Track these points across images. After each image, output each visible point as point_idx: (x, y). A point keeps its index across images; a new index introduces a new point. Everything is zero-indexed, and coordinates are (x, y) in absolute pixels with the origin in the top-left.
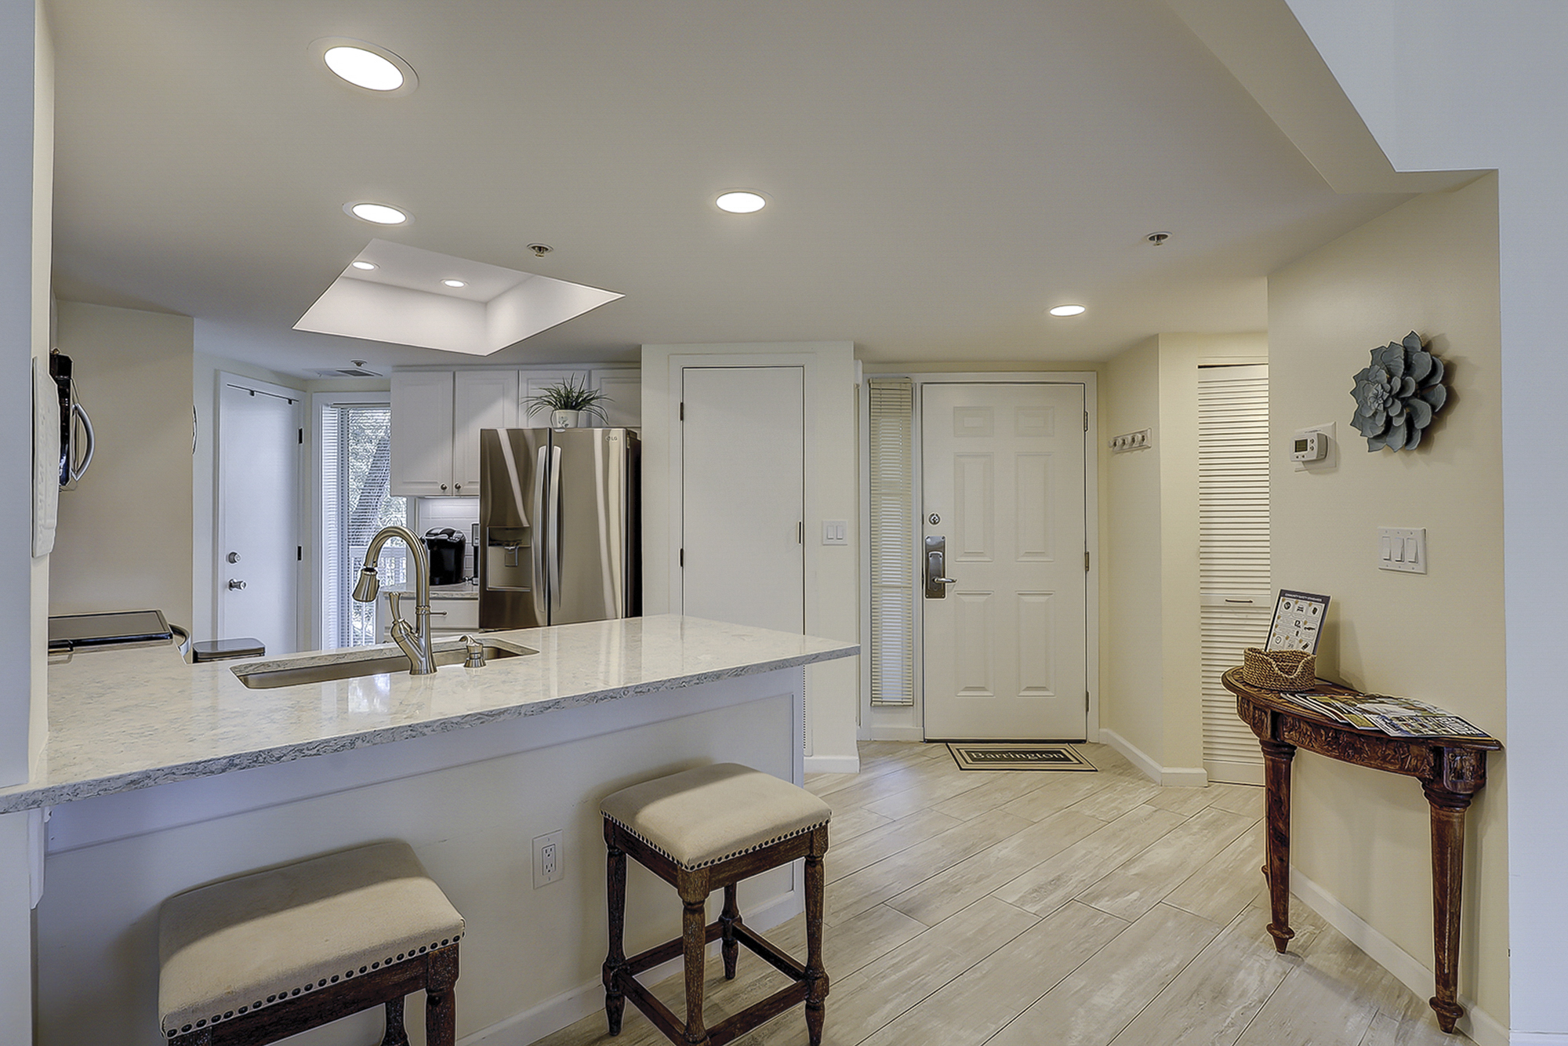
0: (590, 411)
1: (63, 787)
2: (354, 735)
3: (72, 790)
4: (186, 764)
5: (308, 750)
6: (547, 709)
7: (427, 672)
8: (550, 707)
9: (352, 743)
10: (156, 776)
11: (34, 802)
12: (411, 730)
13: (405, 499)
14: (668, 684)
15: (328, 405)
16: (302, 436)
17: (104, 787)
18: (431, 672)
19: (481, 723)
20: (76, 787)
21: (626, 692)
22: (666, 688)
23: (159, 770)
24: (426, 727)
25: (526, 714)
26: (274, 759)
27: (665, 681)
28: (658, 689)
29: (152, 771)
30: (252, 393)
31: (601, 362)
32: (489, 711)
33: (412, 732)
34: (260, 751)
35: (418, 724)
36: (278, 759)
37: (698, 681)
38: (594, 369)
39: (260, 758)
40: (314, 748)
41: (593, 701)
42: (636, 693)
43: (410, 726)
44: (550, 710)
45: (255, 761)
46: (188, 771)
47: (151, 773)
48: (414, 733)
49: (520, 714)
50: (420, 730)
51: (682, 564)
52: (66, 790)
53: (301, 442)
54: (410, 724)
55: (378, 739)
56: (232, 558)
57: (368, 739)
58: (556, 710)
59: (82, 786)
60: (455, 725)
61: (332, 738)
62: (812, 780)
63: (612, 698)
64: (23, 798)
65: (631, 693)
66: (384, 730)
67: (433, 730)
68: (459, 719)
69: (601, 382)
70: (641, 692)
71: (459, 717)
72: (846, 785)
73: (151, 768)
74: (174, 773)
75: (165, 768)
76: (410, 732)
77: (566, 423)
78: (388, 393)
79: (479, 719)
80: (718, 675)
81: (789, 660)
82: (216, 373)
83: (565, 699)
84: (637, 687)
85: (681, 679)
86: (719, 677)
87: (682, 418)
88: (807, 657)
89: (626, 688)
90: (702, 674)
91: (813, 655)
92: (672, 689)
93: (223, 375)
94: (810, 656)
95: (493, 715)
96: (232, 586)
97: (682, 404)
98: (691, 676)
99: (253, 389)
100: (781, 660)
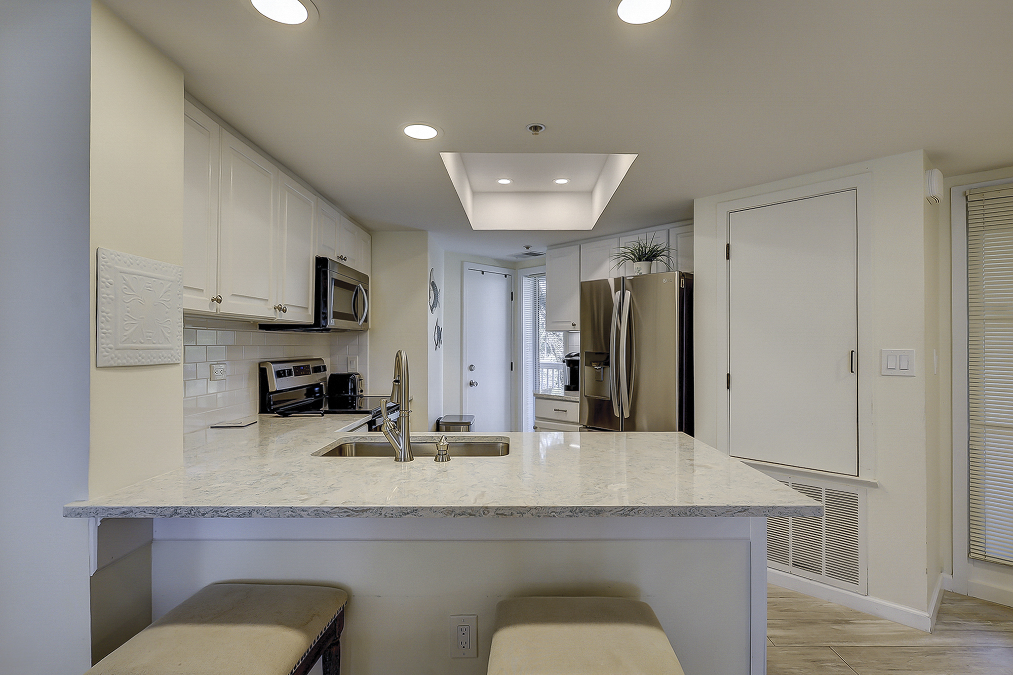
0: (657, 260)
1: (91, 508)
2: (251, 507)
3: (95, 510)
4: (151, 507)
5: (221, 512)
6: (405, 514)
7: (401, 461)
8: (408, 513)
9: (250, 513)
10: (136, 512)
11: (78, 514)
12: (292, 511)
13: (562, 333)
15: (526, 276)
16: (513, 296)
17: (110, 512)
18: (404, 461)
19: (347, 516)
20: (97, 509)
21: (486, 512)
22: (532, 515)
23: (137, 508)
24: (303, 510)
25: (386, 516)
26: (200, 514)
27: (531, 508)
28: (522, 514)
29: (134, 508)
31: (675, 222)
32: (354, 507)
33: (292, 513)
34: (192, 507)
35: (296, 507)
36: (203, 515)
37: (571, 514)
38: (671, 228)
39: (192, 512)
40: (225, 512)
41: (451, 514)
42: (497, 514)
43: (291, 508)
44: (407, 516)
45: (188, 513)
46: (152, 512)
47: (133, 509)
48: (294, 514)
50: (299, 512)
51: (728, 388)
52: (92, 510)
53: (512, 300)
54: (291, 506)
55: (268, 514)
56: (471, 368)
57: (260, 512)
58: (414, 516)
59: (100, 509)
60: (325, 514)
61: (236, 507)
62: (862, 622)
63: (470, 515)
64: (74, 510)
65: (492, 513)
66: (272, 508)
67: (308, 515)
68: (329, 510)
69: (677, 238)
70: (502, 514)
71: (329, 507)
72: (905, 643)
73: (134, 506)
74: (145, 512)
75: (140, 507)
76: (290, 513)
77: (640, 272)
78: (544, 266)
79: (345, 512)
81: (699, 507)
82: (462, 263)
83: (423, 509)
84: (498, 508)
85: (550, 508)
86: (599, 513)
87: (728, 258)
88: (729, 508)
89: (487, 508)
90: (577, 507)
91: (739, 507)
92: (539, 516)
93: (465, 264)
94: (734, 508)
95: (357, 511)
96: (471, 384)
97: (728, 246)
98: (562, 507)
99: (483, 270)
100: (687, 507)
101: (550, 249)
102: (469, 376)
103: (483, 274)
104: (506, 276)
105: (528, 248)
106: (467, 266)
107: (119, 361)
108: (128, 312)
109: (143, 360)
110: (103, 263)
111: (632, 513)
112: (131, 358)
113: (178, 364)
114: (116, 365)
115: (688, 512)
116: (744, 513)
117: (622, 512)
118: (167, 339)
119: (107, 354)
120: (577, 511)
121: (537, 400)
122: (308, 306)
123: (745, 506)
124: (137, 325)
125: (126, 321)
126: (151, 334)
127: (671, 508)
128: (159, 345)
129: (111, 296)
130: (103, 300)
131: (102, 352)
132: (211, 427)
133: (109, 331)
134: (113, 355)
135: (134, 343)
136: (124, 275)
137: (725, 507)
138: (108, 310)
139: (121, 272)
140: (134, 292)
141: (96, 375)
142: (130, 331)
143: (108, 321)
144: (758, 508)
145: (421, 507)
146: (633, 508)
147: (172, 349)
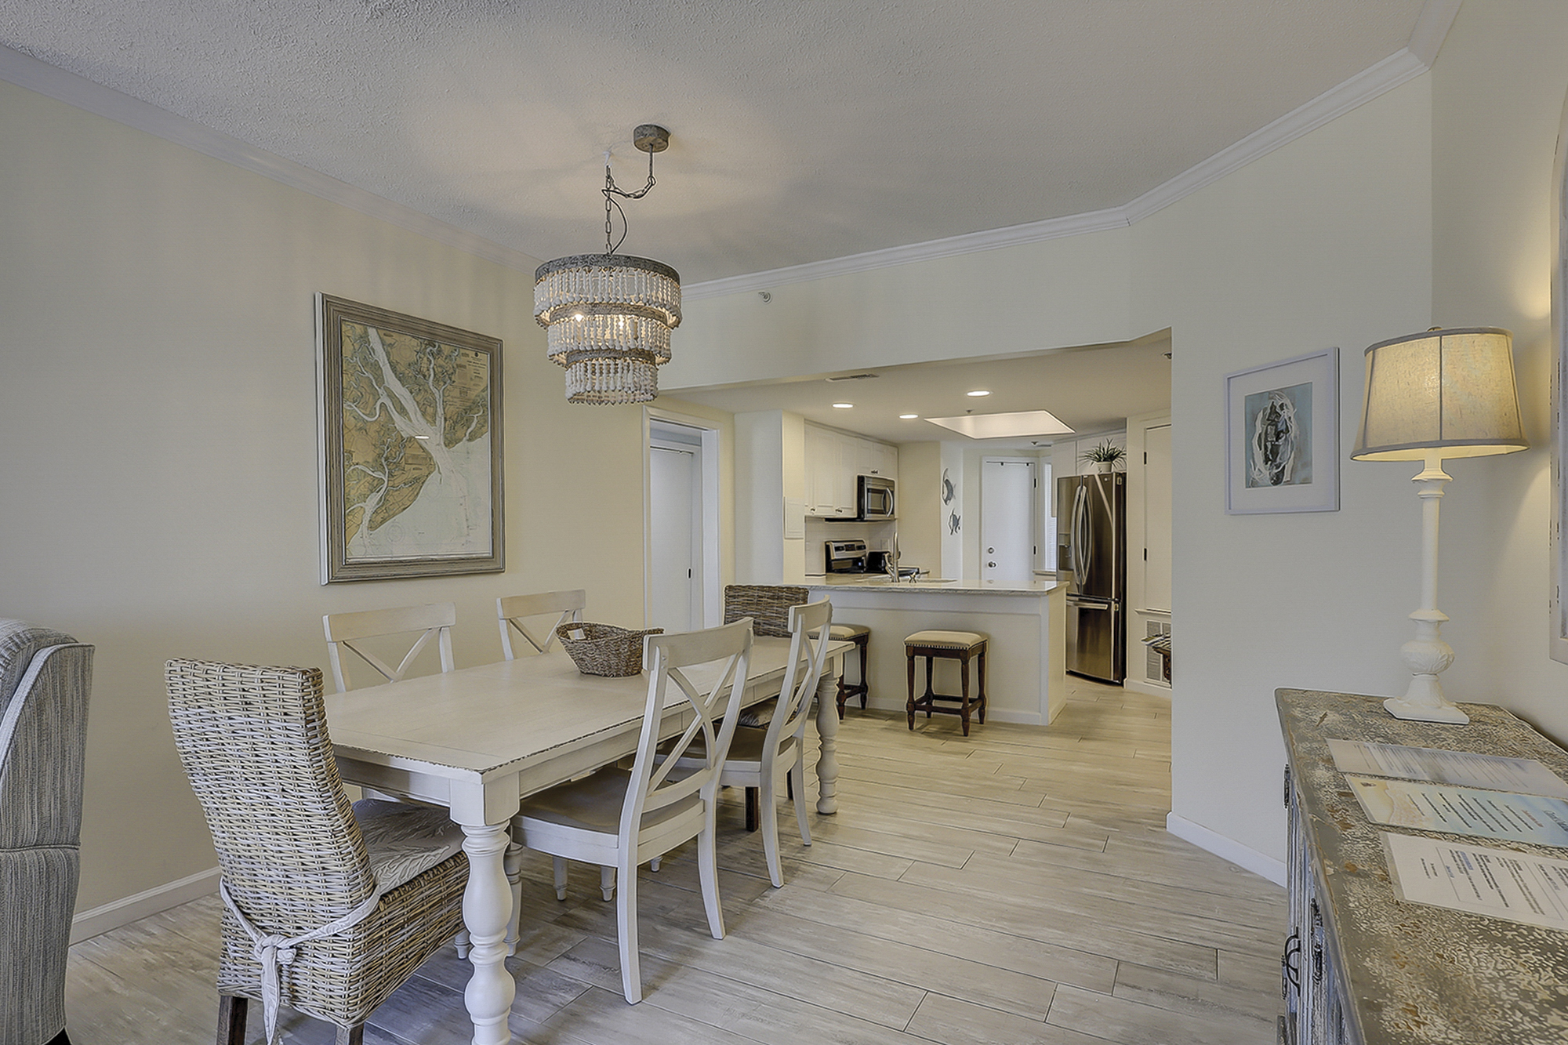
15: (1048, 464)
16: (1036, 485)
30: (1002, 464)
51: (1145, 559)
77: (1100, 470)
82: (982, 457)
87: (1144, 462)
96: (991, 565)
97: (1145, 454)
99: (1003, 462)
102: (990, 558)
104: (1028, 465)
105: (1035, 443)
109: (795, 536)
113: (804, 538)
122: (853, 506)
128: (799, 531)
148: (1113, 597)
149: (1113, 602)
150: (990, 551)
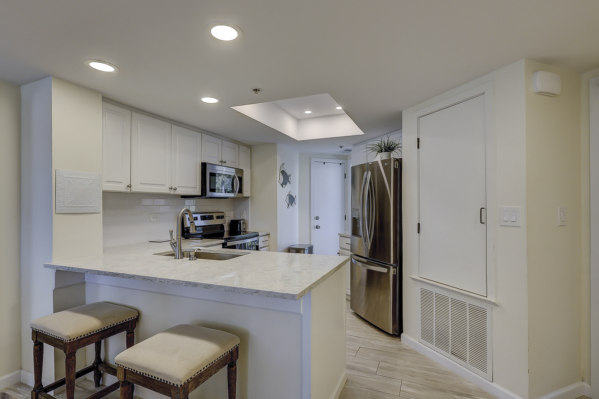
1: (53, 265)
7: (176, 258)
8: (131, 277)
11: (49, 267)
14: (172, 282)
18: (178, 259)
21: (156, 280)
24: (101, 272)
27: (171, 280)
28: (168, 282)
37: (186, 285)
49: (123, 276)
51: (419, 232)
53: (345, 178)
65: (158, 281)
70: (161, 281)
79: (113, 274)
80: (196, 285)
81: (237, 288)
82: (310, 159)
83: (136, 276)
84: (160, 279)
85: (178, 281)
86: (196, 286)
87: (418, 147)
88: (250, 290)
89: (156, 278)
90: (188, 282)
91: (255, 290)
92: (174, 284)
93: (312, 159)
94: (252, 290)
95: (116, 275)
96: (317, 227)
97: (418, 139)
98: (182, 281)
99: (325, 162)
100: (232, 287)
101: (354, 147)
102: (317, 223)
103: (324, 164)
104: (341, 164)
105: (341, 147)
106: (313, 160)
107: (66, 211)
108: (70, 193)
109: (79, 211)
110: (58, 175)
111: (209, 287)
112: (72, 210)
113: (100, 213)
114: (65, 213)
115: (232, 290)
116: (257, 293)
117: (205, 286)
118: (92, 203)
119: (60, 209)
120: (188, 284)
121: (341, 237)
122: (197, 186)
123: (258, 290)
124: (74, 198)
125: (69, 196)
126: (82, 201)
127: (225, 287)
128: (87, 205)
129: (61, 187)
130: (58, 188)
131: (58, 208)
132: (150, 242)
133: (61, 200)
134: (63, 209)
135: (74, 204)
136: (68, 179)
137: (248, 289)
138: (60, 192)
139: (66, 178)
140: (73, 185)
141: (55, 216)
142: (71, 200)
143: (60, 196)
144: (263, 292)
145: (135, 275)
146: (209, 285)
147: (95, 207)
148: (392, 263)
149: (391, 267)
150: (317, 218)
